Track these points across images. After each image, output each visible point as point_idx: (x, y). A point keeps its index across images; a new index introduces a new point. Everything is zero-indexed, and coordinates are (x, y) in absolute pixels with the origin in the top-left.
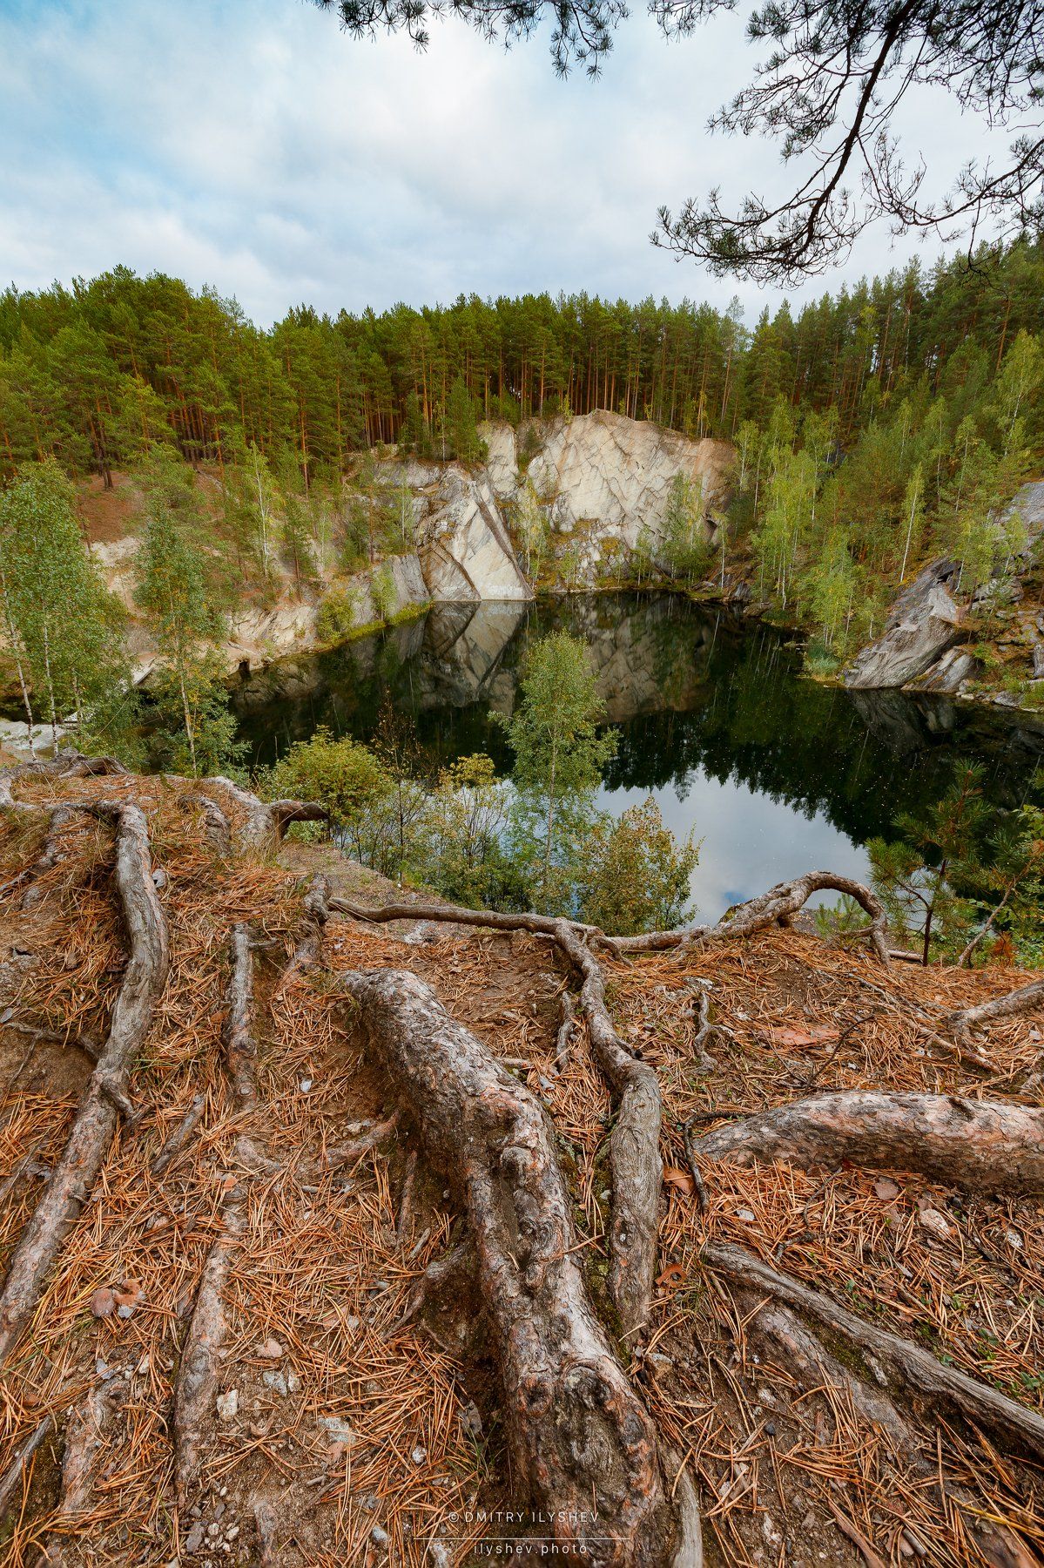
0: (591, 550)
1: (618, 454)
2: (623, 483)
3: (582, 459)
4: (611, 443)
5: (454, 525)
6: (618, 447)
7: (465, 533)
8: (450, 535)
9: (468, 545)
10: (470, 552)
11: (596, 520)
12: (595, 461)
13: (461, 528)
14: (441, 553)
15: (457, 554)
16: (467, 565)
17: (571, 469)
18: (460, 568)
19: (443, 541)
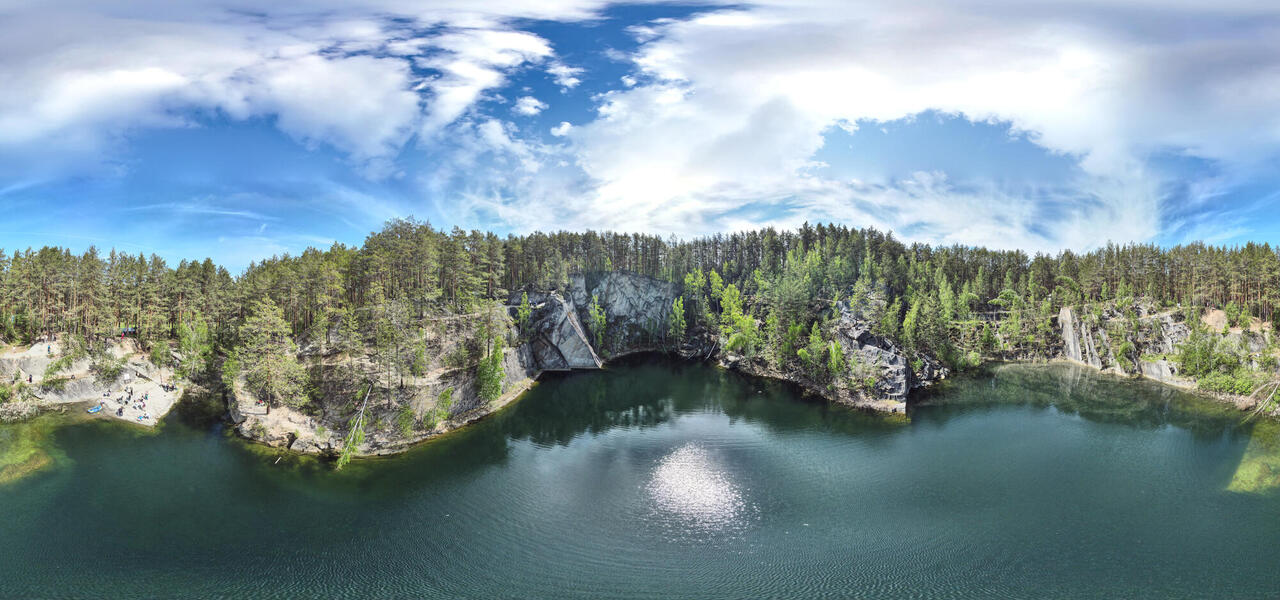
1: (633, 287)
2: (636, 299)
3: (617, 289)
4: (629, 282)
5: (553, 325)
6: (632, 284)
7: (560, 329)
8: (550, 330)
9: (561, 336)
10: (562, 340)
11: (625, 316)
12: (623, 290)
13: (557, 327)
14: (545, 341)
15: (554, 341)
16: (561, 347)
17: (612, 294)
18: (556, 349)
19: (546, 334)
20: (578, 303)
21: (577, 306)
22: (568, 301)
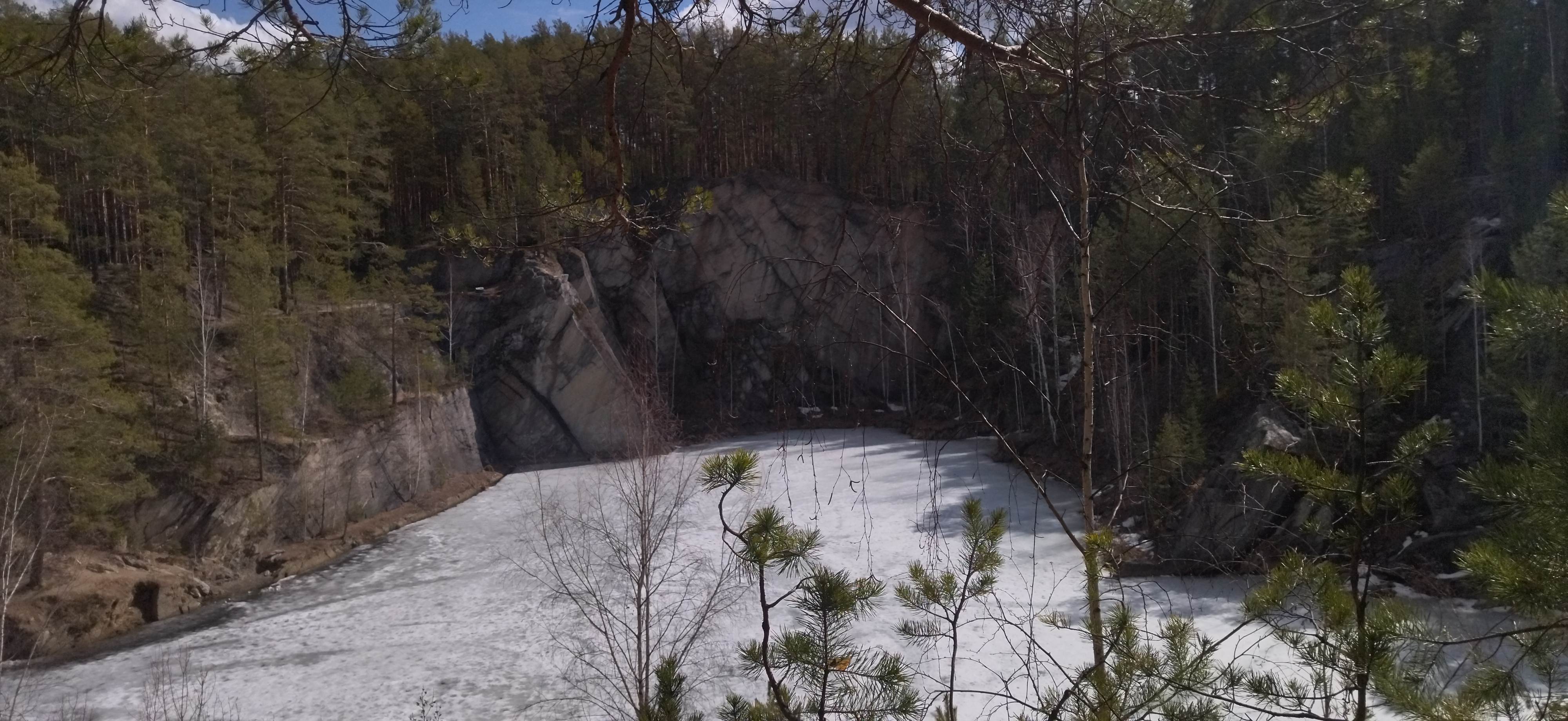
0: (755, 364)
1: (785, 228)
2: (795, 266)
3: (732, 235)
4: (774, 213)
5: (534, 340)
6: (784, 217)
7: (553, 350)
8: (528, 354)
9: (558, 369)
10: (561, 378)
11: (760, 320)
12: (753, 238)
13: (545, 344)
14: (515, 384)
15: (540, 383)
16: (560, 401)
17: (717, 251)
18: (545, 403)
19: (516, 364)
20: (609, 282)
21: (603, 291)
22: (575, 276)
